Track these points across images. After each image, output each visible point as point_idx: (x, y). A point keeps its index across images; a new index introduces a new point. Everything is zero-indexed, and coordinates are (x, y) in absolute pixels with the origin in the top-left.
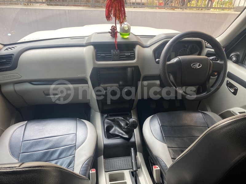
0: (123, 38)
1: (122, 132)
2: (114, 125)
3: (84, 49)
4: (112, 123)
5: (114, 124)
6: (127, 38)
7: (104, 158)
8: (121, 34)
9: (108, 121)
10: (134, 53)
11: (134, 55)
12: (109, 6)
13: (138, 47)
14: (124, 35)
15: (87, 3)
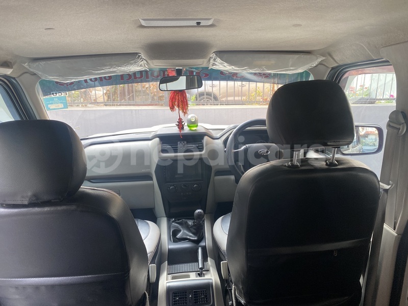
0: (191, 130)
1: (191, 234)
2: (182, 229)
3: (150, 143)
4: (180, 227)
5: (182, 227)
6: (195, 130)
7: (169, 264)
8: (188, 126)
9: (176, 224)
10: (202, 144)
11: (203, 146)
12: (173, 98)
13: (206, 138)
14: (191, 127)
15: (159, 101)
